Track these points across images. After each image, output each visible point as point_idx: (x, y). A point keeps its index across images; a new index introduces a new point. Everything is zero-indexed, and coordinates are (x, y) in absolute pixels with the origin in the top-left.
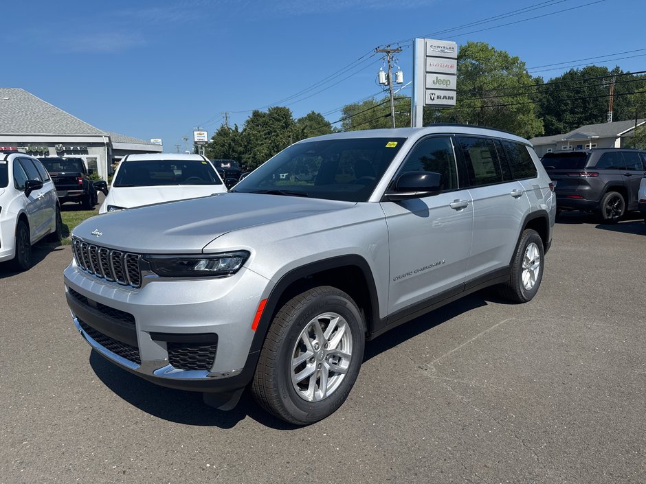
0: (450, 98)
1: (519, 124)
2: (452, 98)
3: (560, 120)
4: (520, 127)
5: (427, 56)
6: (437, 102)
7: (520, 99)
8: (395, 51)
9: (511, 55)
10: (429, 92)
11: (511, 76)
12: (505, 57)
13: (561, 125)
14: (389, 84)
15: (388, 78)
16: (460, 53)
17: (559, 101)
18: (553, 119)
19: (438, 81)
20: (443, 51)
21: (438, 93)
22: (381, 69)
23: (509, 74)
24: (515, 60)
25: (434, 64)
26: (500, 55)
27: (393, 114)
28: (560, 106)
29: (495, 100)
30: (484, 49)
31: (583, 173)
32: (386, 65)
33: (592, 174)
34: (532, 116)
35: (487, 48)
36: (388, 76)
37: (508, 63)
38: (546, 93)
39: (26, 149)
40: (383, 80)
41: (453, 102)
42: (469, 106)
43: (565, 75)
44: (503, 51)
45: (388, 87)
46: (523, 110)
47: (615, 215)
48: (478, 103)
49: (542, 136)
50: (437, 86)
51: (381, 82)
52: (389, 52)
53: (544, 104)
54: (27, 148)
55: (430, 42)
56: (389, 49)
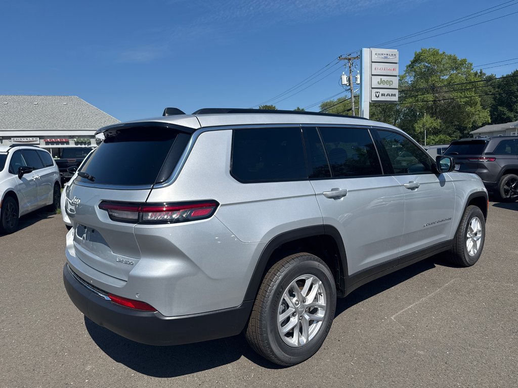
0: (392, 95)
1: (468, 115)
2: (395, 95)
3: (511, 110)
4: (469, 117)
5: (372, 62)
6: (381, 98)
7: (468, 94)
8: (355, 58)
9: (460, 58)
10: (374, 91)
11: (460, 75)
12: (454, 60)
13: (512, 115)
14: (350, 85)
15: (349, 80)
16: (415, 58)
17: (510, 93)
18: (505, 110)
19: (382, 82)
20: (386, 58)
21: (382, 91)
22: (344, 73)
23: (459, 73)
24: (463, 62)
25: (379, 68)
26: (450, 58)
27: (353, 109)
28: (511, 98)
29: (446, 95)
30: (435, 53)
31: (483, 158)
32: (347, 69)
33: (489, 159)
34: (479, 107)
35: (438, 53)
36: (349, 79)
37: (457, 64)
38: (498, 88)
39: (74, 140)
40: (345, 81)
41: (396, 99)
42: (423, 101)
43: (515, 72)
44: (453, 55)
45: (349, 87)
46: (471, 103)
47: (513, 195)
48: (430, 97)
49: (489, 124)
50: (381, 86)
51: (343, 84)
52: (350, 59)
53: (497, 97)
54: (76, 140)
55: (375, 51)
56: (349, 57)
